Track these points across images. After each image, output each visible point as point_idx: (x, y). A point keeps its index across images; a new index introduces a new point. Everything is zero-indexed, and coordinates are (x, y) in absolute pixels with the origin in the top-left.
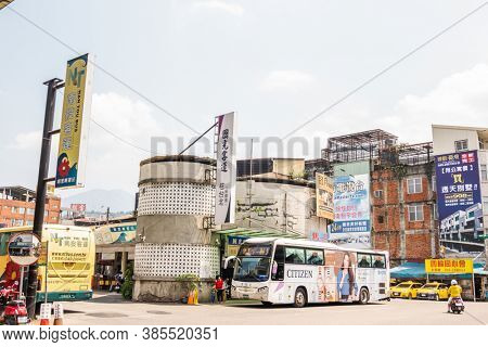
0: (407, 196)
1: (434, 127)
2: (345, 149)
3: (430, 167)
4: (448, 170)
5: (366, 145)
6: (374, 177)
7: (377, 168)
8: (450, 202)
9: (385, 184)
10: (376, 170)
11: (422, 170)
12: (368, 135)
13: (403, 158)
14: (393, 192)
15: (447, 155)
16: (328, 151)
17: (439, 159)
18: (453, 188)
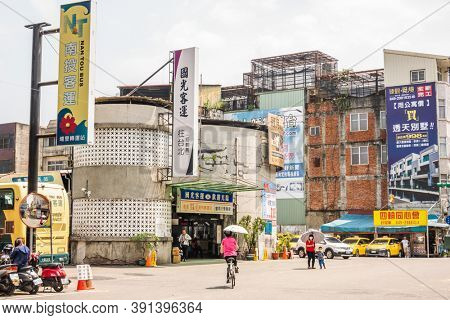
0: (350, 134)
1: (387, 53)
2: (273, 75)
3: (379, 97)
4: (401, 105)
5: (299, 68)
6: (310, 110)
7: (313, 99)
8: (402, 143)
9: (324, 118)
10: (312, 100)
11: (368, 104)
12: (303, 57)
13: (344, 87)
14: (333, 129)
15: (401, 87)
16: (251, 76)
17: (392, 92)
18: (406, 127)
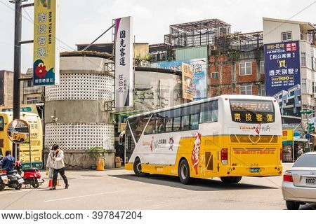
0: (239, 77)
1: (265, 20)
2: (185, 36)
3: (259, 51)
4: (275, 57)
5: (203, 31)
6: (211, 61)
7: (214, 53)
8: (276, 83)
9: (221, 67)
10: (212, 54)
11: (252, 56)
12: (206, 24)
13: (235, 44)
14: (227, 74)
15: (275, 44)
16: (169, 37)
17: (268, 47)
18: (278, 72)
